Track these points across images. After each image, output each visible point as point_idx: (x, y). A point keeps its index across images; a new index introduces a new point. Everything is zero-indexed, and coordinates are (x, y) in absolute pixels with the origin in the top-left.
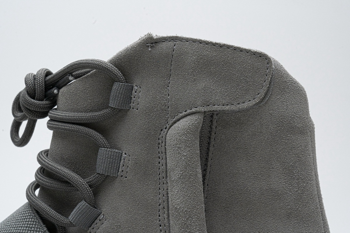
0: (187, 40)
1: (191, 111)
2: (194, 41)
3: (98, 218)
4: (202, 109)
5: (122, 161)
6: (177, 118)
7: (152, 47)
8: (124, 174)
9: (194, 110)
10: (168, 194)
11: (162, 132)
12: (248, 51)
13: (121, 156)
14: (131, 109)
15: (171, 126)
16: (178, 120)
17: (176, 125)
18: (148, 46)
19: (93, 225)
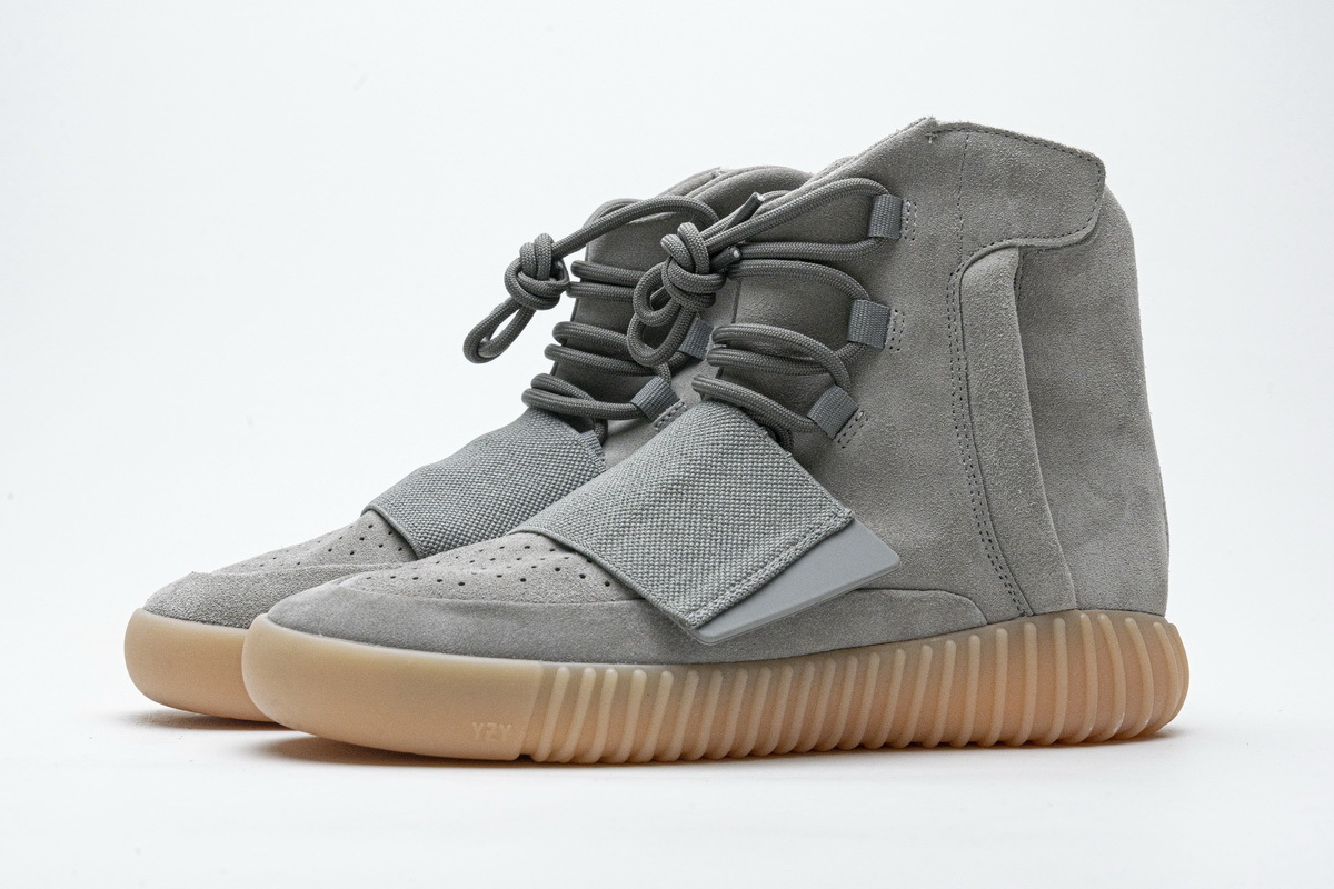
0: (987, 130)
1: (993, 247)
2: (998, 132)
3: (854, 417)
4: (1021, 242)
5: (892, 322)
6: (976, 255)
7: (934, 139)
8: (895, 344)
9: (1006, 242)
10: (967, 376)
11: (953, 277)
12: (1072, 152)
13: (889, 315)
14: (903, 238)
15: (967, 268)
16: (981, 257)
17: (976, 266)
18: (928, 137)
19: (844, 430)
